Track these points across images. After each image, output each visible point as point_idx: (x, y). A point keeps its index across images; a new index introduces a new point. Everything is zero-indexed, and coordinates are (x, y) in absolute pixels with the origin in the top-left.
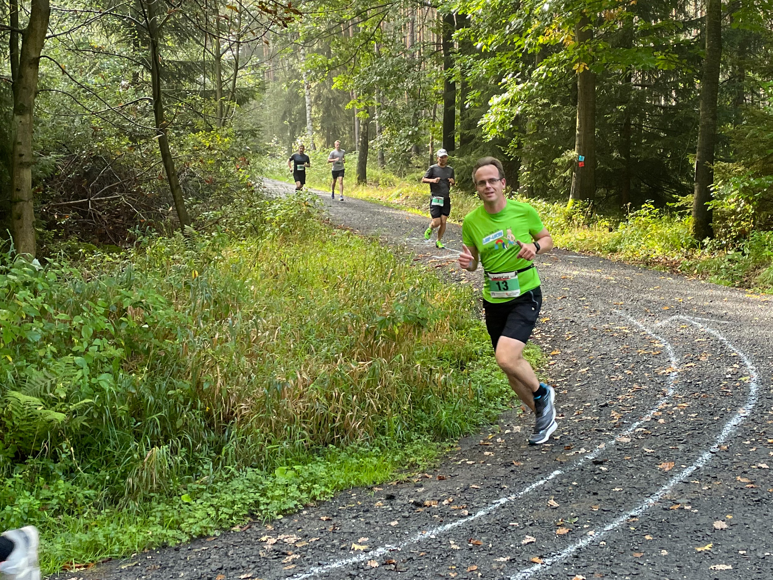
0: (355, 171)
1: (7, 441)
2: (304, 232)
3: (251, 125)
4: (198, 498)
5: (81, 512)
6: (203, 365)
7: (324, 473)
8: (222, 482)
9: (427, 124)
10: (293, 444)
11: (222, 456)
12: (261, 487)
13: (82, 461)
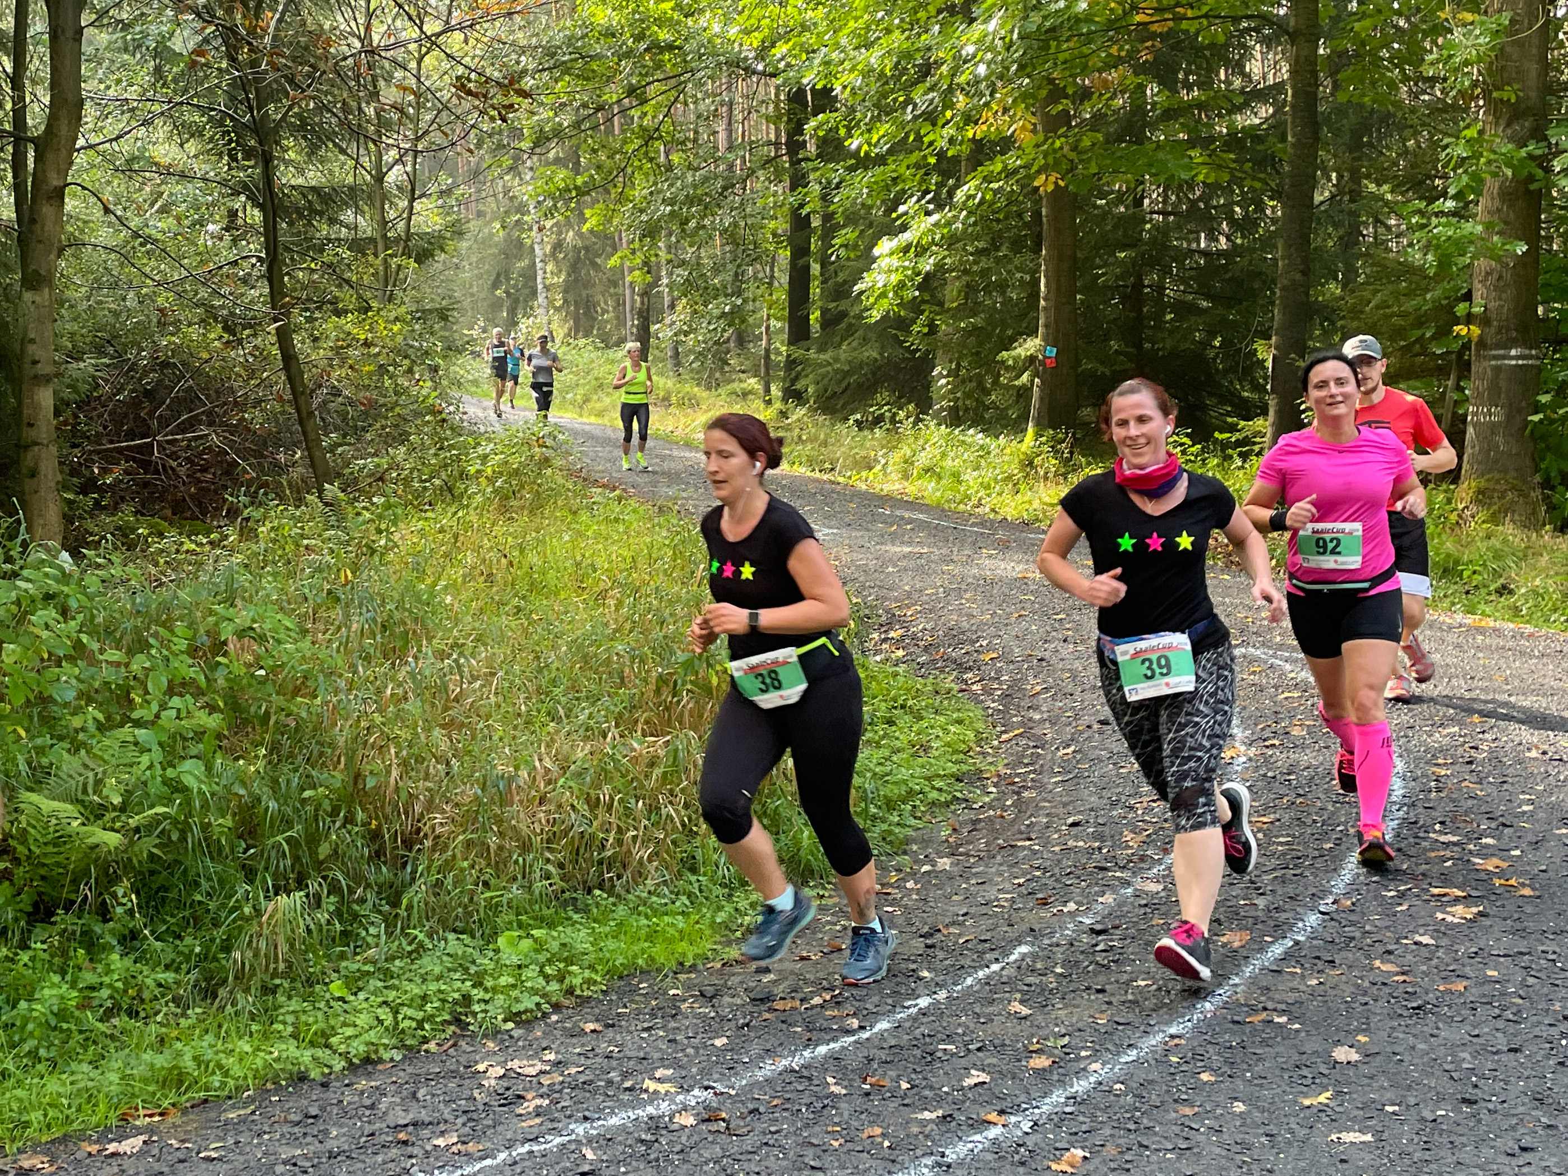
1: (19, 882)
2: (538, 494)
3: (438, 300)
4: (360, 989)
5: (152, 1012)
6: (365, 743)
7: (588, 945)
8: (402, 958)
9: (759, 292)
10: (530, 890)
11: (402, 911)
12: (473, 970)
13: (152, 919)
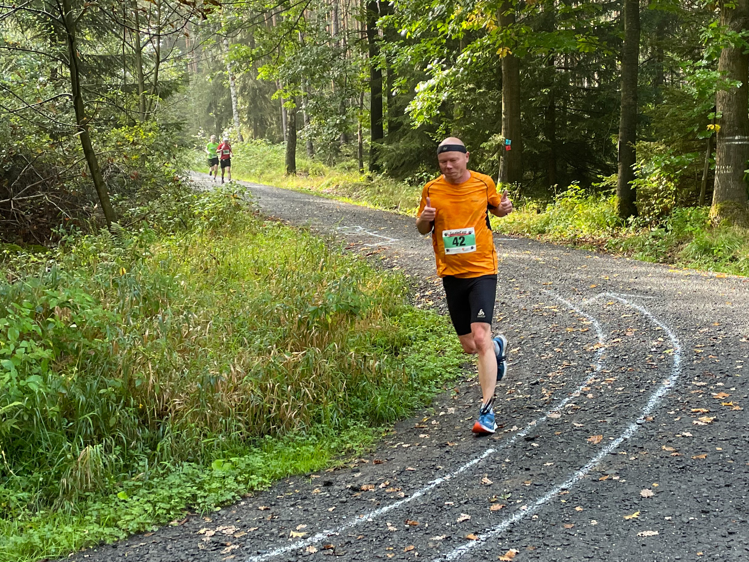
0: (285, 162)
2: (234, 225)
3: (176, 118)
4: (135, 495)
5: (16, 515)
6: (135, 362)
7: (261, 464)
8: (158, 478)
9: (355, 112)
10: (229, 437)
11: (158, 452)
12: (198, 481)
13: (14, 464)
